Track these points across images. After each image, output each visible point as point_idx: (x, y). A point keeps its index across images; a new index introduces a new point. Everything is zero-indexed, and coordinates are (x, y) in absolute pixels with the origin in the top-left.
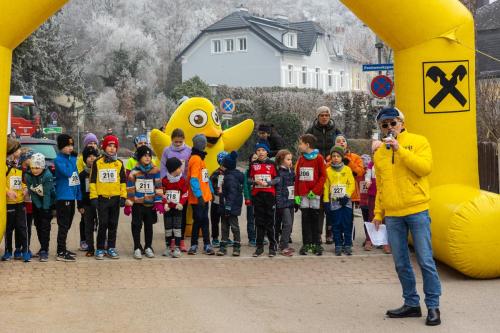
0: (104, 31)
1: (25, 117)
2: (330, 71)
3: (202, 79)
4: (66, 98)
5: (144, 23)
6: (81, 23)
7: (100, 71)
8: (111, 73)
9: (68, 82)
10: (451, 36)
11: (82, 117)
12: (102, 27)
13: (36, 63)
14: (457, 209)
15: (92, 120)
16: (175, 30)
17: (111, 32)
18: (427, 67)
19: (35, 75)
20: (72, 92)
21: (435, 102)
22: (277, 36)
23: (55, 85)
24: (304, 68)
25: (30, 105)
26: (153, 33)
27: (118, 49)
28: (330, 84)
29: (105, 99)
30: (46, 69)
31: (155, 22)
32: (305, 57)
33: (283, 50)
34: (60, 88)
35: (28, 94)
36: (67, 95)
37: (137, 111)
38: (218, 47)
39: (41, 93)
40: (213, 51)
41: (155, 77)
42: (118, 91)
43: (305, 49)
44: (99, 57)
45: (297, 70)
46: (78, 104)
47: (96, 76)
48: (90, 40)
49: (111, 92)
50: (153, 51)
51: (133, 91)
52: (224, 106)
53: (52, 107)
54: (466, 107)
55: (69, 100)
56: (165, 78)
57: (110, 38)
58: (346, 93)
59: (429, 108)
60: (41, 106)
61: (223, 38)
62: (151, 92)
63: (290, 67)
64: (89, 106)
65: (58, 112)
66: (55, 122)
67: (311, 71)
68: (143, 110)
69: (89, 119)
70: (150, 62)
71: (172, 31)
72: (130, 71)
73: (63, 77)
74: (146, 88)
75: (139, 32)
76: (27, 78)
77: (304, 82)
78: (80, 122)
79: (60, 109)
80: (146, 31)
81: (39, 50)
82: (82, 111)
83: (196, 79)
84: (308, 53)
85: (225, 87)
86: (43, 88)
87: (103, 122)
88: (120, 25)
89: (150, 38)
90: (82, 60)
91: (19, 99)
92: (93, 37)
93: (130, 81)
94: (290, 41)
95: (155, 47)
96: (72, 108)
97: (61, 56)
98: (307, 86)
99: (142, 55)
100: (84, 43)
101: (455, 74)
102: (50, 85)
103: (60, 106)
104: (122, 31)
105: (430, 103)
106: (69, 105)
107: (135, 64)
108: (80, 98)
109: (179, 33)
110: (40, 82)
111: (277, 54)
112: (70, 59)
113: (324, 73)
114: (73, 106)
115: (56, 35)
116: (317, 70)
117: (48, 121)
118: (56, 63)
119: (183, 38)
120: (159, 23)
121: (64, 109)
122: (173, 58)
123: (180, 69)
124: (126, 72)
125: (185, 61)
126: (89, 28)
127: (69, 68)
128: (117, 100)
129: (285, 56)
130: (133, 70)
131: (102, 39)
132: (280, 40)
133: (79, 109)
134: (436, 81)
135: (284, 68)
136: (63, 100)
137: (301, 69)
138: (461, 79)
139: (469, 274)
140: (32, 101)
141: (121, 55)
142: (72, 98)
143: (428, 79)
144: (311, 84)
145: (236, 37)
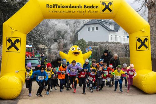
0: (54, 24)
1: (30, 51)
2: (124, 37)
3: (84, 39)
4: (42, 46)
5: (66, 22)
6: (47, 22)
7: (53, 37)
8: (56, 38)
9: (43, 41)
10: (143, 30)
11: (47, 52)
12: (53, 23)
13: (33, 35)
14: (144, 76)
15: (50, 52)
16: (76, 24)
17: (56, 25)
18: (137, 38)
19: (32, 39)
20: (44, 44)
21: (139, 48)
22: (107, 26)
23: (39, 42)
24: (116, 36)
25: (31, 48)
26: (69, 25)
27: (58, 30)
28: (124, 41)
29: (54, 46)
30: (36, 37)
31: (70, 21)
32: (116, 32)
33: (109, 30)
34: (40, 43)
35: (30, 45)
36: (43, 45)
37: (64, 50)
38: (89, 29)
39: (34, 44)
40: (88, 31)
41: (70, 39)
42: (58, 43)
43: (116, 30)
44: (53, 33)
45: (114, 36)
46: (46, 47)
47: (52, 39)
48: (50, 27)
49: (56, 44)
50: (69, 31)
51: (63, 43)
52: (89, 48)
53: (38, 49)
54: (148, 49)
55: (43, 46)
56: (73, 39)
57: (56, 27)
58: (126, 44)
59: (138, 49)
60: (35, 48)
61: (91, 27)
62: (68, 44)
63: (111, 35)
64: (49, 48)
65: (39, 50)
66: (39, 53)
67: (118, 37)
68: (66, 49)
69: (49, 52)
70: (68, 34)
71: (75, 24)
72: (62, 37)
73: (41, 39)
74: (67, 42)
75: (65, 25)
76: (30, 40)
77: (116, 40)
78: (47, 53)
79: (40, 49)
80: (67, 25)
81: (34, 31)
82: (47, 50)
83: (82, 40)
84: (117, 31)
85: (91, 42)
86: (35, 43)
87: (53, 53)
88: (59, 23)
89: (68, 27)
90: (47, 34)
91: (28, 46)
92: (50, 26)
93: (62, 40)
94: (112, 27)
95: (70, 29)
96: (44, 49)
97: (40, 33)
98: (117, 41)
99: (66, 32)
100: (48, 28)
101: (144, 40)
102: (37, 42)
103: (40, 48)
104: (60, 24)
105: (138, 48)
106: (43, 48)
107: (63, 35)
108: (46, 46)
109: (77, 25)
110: (34, 41)
111: (107, 31)
112: (43, 34)
113: (122, 37)
114: (44, 48)
115: (39, 26)
116: (120, 36)
117: (37, 53)
118: (39, 35)
119: (79, 26)
120: (71, 22)
121: (42, 49)
122: (75, 33)
123: (78, 36)
124: (61, 37)
125: (79, 34)
126: (49, 24)
127: (43, 36)
128: (58, 46)
129: (110, 32)
130: (63, 37)
131: (53, 27)
132: (108, 27)
133: (46, 49)
134: (139, 42)
135: (110, 36)
136: (41, 46)
137: (115, 36)
138: (146, 42)
139: (147, 93)
140: (32, 47)
141: (59, 32)
142: (44, 46)
143: (137, 42)
144: (118, 41)
145: (95, 26)
